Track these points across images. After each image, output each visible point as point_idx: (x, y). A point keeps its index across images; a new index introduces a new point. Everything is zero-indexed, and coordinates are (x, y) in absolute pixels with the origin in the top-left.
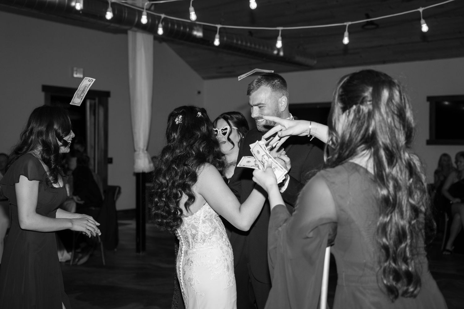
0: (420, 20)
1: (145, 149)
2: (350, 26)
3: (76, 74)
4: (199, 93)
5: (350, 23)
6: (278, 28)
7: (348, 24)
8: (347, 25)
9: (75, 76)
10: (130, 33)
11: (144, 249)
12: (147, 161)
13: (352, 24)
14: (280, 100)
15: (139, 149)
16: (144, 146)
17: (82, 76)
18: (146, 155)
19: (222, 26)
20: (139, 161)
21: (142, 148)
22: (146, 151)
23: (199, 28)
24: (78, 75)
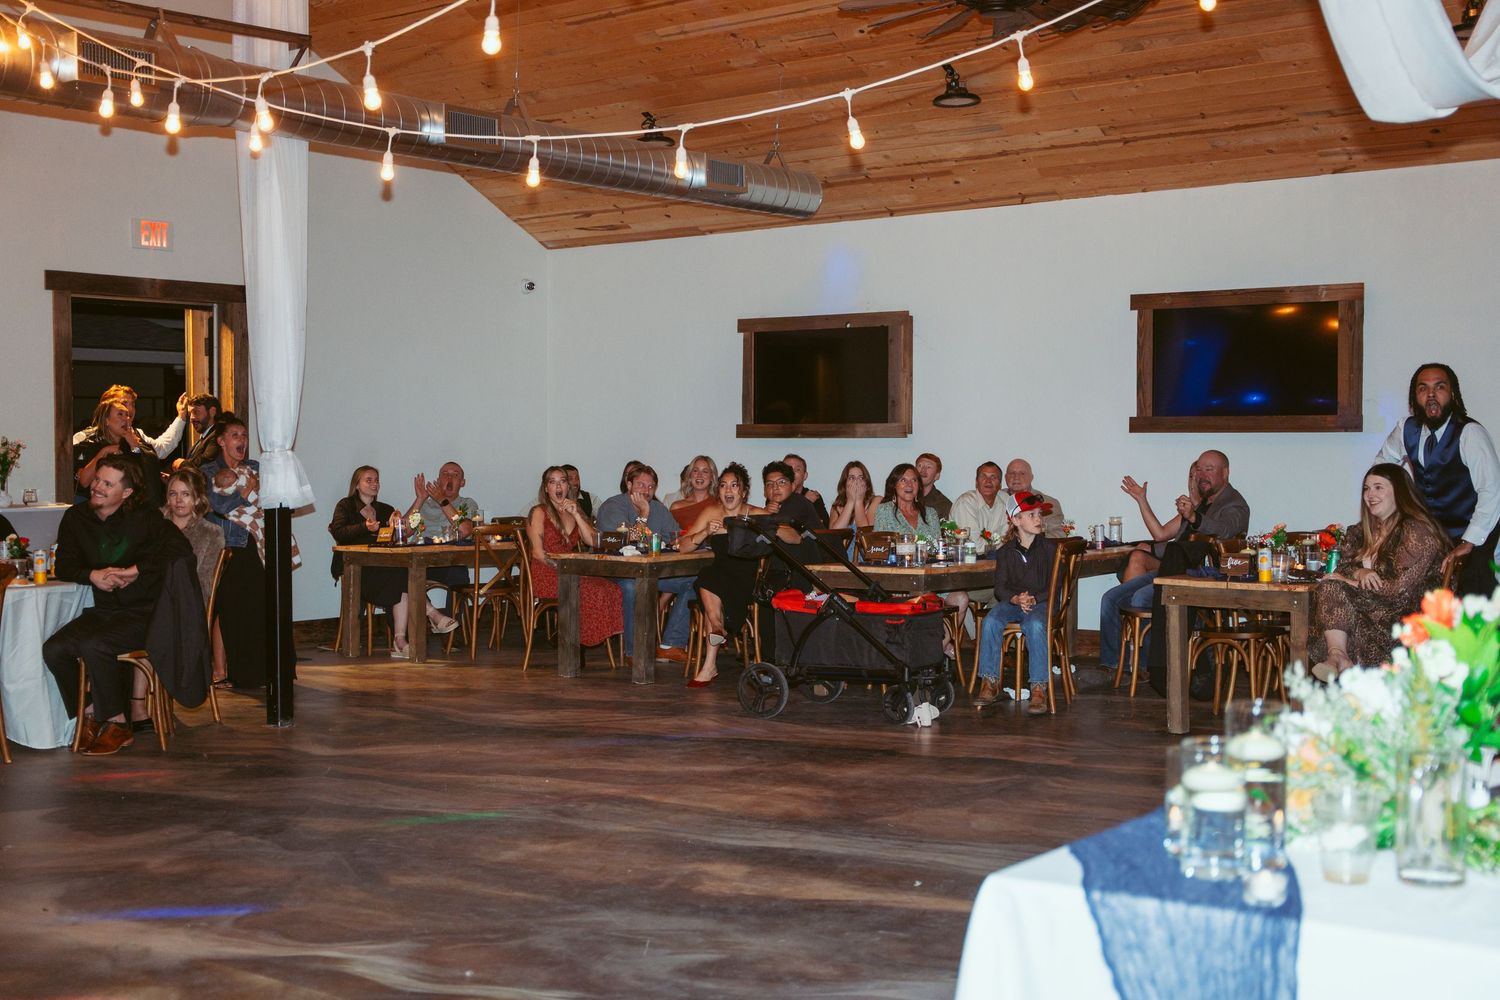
0: (846, 118)
1: (289, 445)
2: (690, 132)
3: (147, 239)
4: (531, 286)
5: (691, 126)
6: (527, 138)
7: (685, 128)
8: (684, 132)
9: (144, 243)
10: (240, 135)
11: (287, 715)
12: (293, 478)
13: (696, 128)
15: (272, 445)
16: (285, 438)
17: (165, 245)
18: (292, 462)
19: (399, 131)
20: (271, 477)
21: (280, 443)
22: (290, 453)
23: (436, 117)
24: (152, 243)
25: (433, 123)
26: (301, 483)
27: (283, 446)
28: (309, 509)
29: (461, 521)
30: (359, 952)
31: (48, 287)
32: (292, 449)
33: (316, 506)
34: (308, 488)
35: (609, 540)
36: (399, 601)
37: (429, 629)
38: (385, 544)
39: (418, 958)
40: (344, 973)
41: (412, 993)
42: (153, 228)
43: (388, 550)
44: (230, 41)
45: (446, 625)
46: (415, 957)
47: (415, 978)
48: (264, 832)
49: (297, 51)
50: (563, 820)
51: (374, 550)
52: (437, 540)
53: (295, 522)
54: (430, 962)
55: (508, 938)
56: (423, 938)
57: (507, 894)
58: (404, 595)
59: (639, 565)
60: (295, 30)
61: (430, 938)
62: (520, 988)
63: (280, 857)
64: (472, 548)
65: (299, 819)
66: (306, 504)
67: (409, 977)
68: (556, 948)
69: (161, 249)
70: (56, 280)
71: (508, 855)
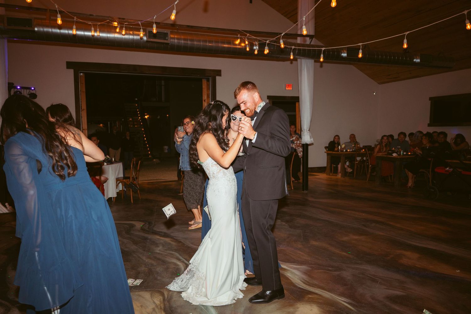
1: (308, 130)
3: (288, 88)
9: (287, 89)
10: (299, 60)
11: (307, 189)
12: (309, 137)
14: (254, 96)
15: (304, 130)
16: (307, 128)
17: (291, 89)
18: (308, 133)
19: (325, 48)
20: (304, 137)
21: (306, 129)
22: (308, 131)
23: (345, 51)
24: (289, 89)
25: (344, 53)
26: (311, 138)
27: (307, 130)
28: (312, 144)
29: (354, 146)
30: (291, 268)
31: (268, 99)
32: (309, 130)
33: (314, 144)
34: (312, 139)
35: (389, 152)
36: (339, 164)
37: (345, 170)
38: (336, 151)
39: (307, 274)
40: (284, 275)
41: (300, 288)
42: (289, 86)
43: (336, 153)
44: (296, 39)
45: (349, 170)
46: (306, 273)
47: (302, 282)
48: (287, 222)
49: (311, 39)
50: (365, 228)
51: (334, 153)
52: (348, 151)
53: (309, 147)
54: (309, 276)
55: (335, 271)
56: (311, 265)
57: (341, 253)
58: (340, 163)
59: (397, 158)
60: (311, 34)
61: (313, 266)
62: (332, 293)
63: (287, 230)
64: (355, 153)
65: (297, 218)
66: (312, 143)
67: (301, 281)
68: (349, 278)
69: (291, 90)
70: (269, 97)
71: (345, 239)
